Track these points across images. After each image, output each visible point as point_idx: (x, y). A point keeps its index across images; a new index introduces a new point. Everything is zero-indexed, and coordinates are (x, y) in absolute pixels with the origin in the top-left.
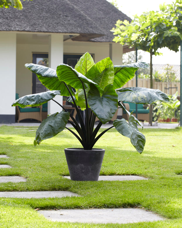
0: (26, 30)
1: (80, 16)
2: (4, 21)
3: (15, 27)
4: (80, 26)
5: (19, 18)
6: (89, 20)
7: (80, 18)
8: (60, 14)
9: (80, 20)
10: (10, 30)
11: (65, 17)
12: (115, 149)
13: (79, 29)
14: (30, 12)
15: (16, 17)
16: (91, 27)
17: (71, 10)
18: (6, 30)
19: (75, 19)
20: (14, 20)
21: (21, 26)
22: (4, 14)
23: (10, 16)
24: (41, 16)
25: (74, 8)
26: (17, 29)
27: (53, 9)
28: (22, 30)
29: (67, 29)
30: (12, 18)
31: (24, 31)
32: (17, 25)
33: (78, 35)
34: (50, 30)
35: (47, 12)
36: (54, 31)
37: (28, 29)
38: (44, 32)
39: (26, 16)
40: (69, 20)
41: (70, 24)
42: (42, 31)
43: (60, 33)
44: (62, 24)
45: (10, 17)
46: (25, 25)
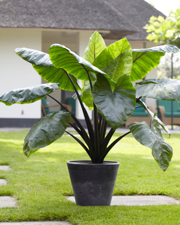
0: (52, 26)
1: (111, 12)
2: (28, 18)
3: (40, 24)
4: (110, 23)
5: (45, 14)
6: (120, 16)
7: (110, 14)
8: (89, 10)
9: (111, 16)
10: (34, 27)
11: (94, 13)
12: (144, 158)
13: (109, 26)
14: (56, 8)
15: (41, 13)
16: (123, 24)
17: (101, 5)
18: (30, 27)
19: (105, 15)
20: (39, 16)
21: (46, 22)
22: (28, 10)
23: (35, 11)
24: (68, 11)
25: (103, 3)
26: (42, 25)
27: (81, 5)
28: (47, 26)
29: (96, 26)
30: (36, 14)
31: (49, 27)
32: (42, 21)
33: (108, 32)
34: (77, 27)
35: (74, 8)
36: (82, 28)
37: (53, 25)
38: (71, 29)
39: (52, 12)
40: (98, 17)
41: (100, 21)
42: (69, 27)
43: (88, 29)
44: (91, 21)
45: (34, 13)
46: (51, 21)
